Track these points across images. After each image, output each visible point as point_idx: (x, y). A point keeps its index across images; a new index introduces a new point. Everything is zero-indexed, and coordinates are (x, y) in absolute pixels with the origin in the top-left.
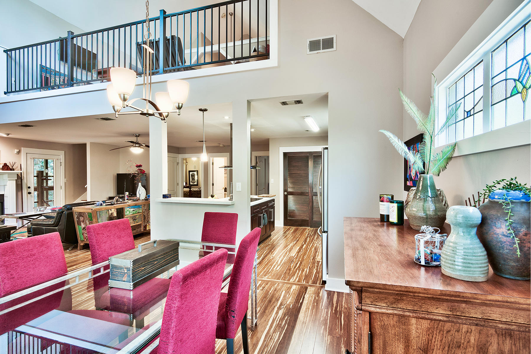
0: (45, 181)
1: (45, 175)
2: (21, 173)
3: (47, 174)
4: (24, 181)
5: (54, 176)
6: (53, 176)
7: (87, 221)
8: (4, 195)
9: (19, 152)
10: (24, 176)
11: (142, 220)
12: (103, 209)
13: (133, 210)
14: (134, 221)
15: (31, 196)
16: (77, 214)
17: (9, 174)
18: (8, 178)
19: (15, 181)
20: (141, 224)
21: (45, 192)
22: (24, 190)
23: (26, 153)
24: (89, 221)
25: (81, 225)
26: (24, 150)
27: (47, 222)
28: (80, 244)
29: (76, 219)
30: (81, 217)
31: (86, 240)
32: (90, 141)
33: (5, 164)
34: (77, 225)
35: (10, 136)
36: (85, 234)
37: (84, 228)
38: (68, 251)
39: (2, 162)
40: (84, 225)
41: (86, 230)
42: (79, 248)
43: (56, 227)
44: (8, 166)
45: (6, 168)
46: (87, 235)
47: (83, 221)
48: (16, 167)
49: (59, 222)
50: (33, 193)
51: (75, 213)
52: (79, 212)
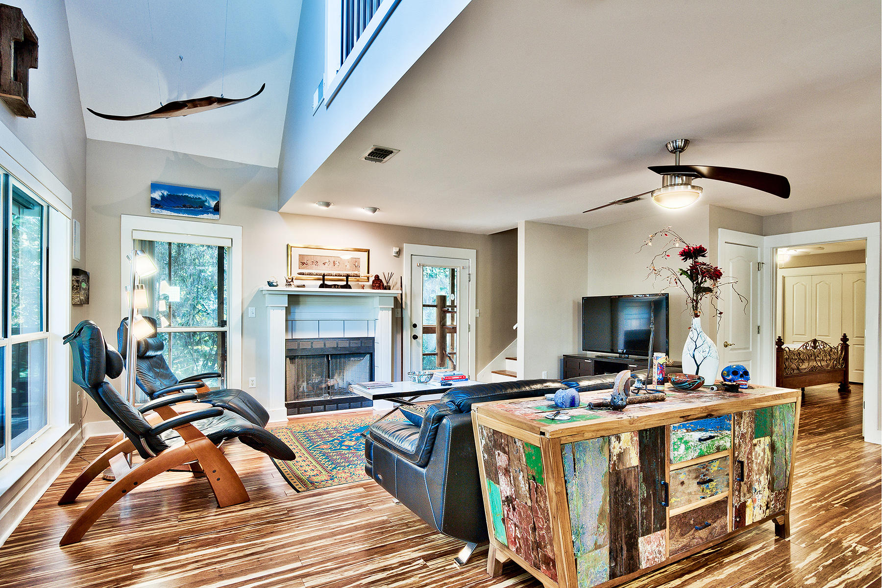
0: (450, 315)
1: (450, 305)
2: (401, 295)
3: (453, 301)
4: (407, 314)
7: (521, 477)
8: (374, 338)
9: (399, 253)
10: (406, 301)
11: (731, 481)
12: (587, 435)
13: (700, 440)
14: (704, 486)
15: (418, 343)
16: (484, 433)
17: (381, 296)
18: (379, 305)
19: (391, 311)
20: (724, 501)
21: (449, 336)
22: (406, 331)
23: (411, 255)
24: (529, 479)
25: (499, 484)
26: (408, 248)
27: (400, 443)
28: (494, 551)
29: (484, 456)
30: (501, 454)
31: (514, 549)
32: (524, 221)
33: (377, 277)
34: (485, 477)
35: (377, 217)
36: (513, 527)
37: (509, 500)
38: (455, 565)
39: (373, 274)
40: (509, 488)
41: (514, 509)
42: (490, 567)
43: (423, 467)
44: (381, 281)
45: (378, 283)
46: (518, 531)
47: (505, 469)
48: (394, 282)
49: (430, 452)
50: (420, 337)
51: (480, 431)
52: (495, 432)
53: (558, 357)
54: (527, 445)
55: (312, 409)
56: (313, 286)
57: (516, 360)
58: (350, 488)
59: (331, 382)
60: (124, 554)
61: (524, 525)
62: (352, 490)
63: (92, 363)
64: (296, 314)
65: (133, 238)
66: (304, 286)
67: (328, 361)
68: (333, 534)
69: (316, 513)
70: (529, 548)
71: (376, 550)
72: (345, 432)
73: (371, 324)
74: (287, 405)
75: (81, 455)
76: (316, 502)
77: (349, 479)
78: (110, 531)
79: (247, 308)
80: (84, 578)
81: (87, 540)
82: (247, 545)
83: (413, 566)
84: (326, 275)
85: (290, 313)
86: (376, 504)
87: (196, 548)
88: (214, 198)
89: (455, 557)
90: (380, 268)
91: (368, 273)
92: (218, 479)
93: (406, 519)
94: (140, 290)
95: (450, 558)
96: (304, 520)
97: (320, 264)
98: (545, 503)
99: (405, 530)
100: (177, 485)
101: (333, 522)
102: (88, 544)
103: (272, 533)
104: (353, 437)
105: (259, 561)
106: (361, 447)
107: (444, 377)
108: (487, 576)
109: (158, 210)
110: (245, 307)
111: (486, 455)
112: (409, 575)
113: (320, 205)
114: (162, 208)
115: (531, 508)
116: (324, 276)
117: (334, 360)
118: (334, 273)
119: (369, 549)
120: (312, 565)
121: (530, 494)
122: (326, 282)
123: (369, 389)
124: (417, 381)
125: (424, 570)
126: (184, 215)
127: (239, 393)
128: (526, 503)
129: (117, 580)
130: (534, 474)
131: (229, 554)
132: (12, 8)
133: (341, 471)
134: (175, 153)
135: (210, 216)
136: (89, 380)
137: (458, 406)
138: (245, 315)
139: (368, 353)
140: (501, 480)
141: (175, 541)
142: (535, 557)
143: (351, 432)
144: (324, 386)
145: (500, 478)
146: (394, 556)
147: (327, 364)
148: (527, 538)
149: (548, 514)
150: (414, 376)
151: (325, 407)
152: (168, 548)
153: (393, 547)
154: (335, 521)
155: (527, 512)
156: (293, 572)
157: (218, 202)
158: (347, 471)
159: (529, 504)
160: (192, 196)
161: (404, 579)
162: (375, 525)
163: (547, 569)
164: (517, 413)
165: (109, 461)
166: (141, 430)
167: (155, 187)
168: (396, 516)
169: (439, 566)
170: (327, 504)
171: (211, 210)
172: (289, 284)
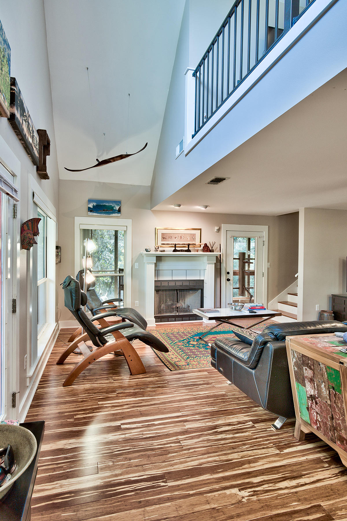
0: (247, 264)
1: (248, 258)
2: (220, 255)
3: (249, 256)
4: (223, 265)
5: (256, 259)
6: (254, 259)
7: (323, 386)
8: (204, 280)
9: (219, 230)
10: (223, 258)
15: (230, 283)
16: (295, 355)
17: (208, 256)
18: (207, 261)
19: (214, 265)
21: (246, 277)
22: (223, 276)
23: (227, 231)
24: (329, 388)
25: (305, 387)
26: (224, 227)
27: (237, 353)
28: (300, 425)
29: (294, 369)
30: (308, 369)
31: (315, 427)
32: (304, 208)
33: (206, 245)
34: (295, 380)
35: (208, 210)
36: (315, 414)
37: (312, 398)
38: (272, 429)
39: (203, 243)
40: (313, 390)
41: (316, 403)
42: (296, 434)
43: (253, 369)
44: (208, 247)
45: (206, 248)
46: (319, 417)
47: (310, 379)
48: (216, 247)
49: (258, 361)
50: (232, 280)
51: (292, 353)
52: (303, 356)
53: (328, 295)
54: (328, 368)
55: (168, 319)
56: (169, 251)
57: (297, 295)
58: (200, 371)
59: (178, 305)
60: (92, 395)
61: (324, 414)
62: (201, 373)
63: (76, 299)
64: (160, 266)
65: (80, 228)
66: (164, 251)
67: (177, 293)
68: (195, 399)
69: (183, 385)
70: (327, 429)
71: (222, 412)
72: (190, 335)
73: (202, 272)
74: (155, 317)
75: (60, 338)
76: (182, 378)
77: (198, 365)
78: (83, 382)
79: (134, 264)
80: (78, 405)
81: (74, 385)
82: (151, 399)
83: (246, 425)
84: (177, 245)
85: (157, 266)
86: (217, 383)
87: (126, 396)
88: (118, 205)
89: (272, 423)
90: (207, 239)
91: (200, 242)
92: (131, 360)
93: (236, 395)
94: (89, 258)
95: (269, 424)
96: (178, 388)
97: (173, 238)
98: (342, 405)
99: (237, 402)
100: (108, 360)
101: (194, 392)
102: (75, 387)
103: (162, 393)
104: (194, 339)
105: (159, 409)
106: (201, 346)
107: (250, 307)
108: (295, 439)
109: (92, 213)
110: (133, 262)
111: (296, 369)
112: (245, 430)
113: (175, 206)
114: (93, 212)
115: (331, 406)
116: (175, 245)
117: (180, 292)
118: (181, 243)
119: (218, 411)
120: (187, 416)
121: (330, 397)
122: (177, 248)
123: (205, 313)
124: (234, 309)
125: (254, 429)
126: (104, 215)
127: (132, 310)
128: (326, 402)
129: (92, 408)
130: (334, 386)
131: (143, 402)
132: (43, 130)
133: (192, 360)
134: (99, 183)
135: (116, 215)
136: (75, 308)
137: (276, 336)
138: (133, 267)
139: (200, 289)
140: (307, 385)
141: (115, 391)
142: (332, 435)
143: (193, 336)
144: (174, 307)
145: (306, 383)
146: (234, 417)
147: (177, 295)
148: (326, 423)
149: (344, 412)
150: (232, 306)
151: (175, 319)
152: (112, 395)
153: (232, 412)
154: (195, 391)
155: (327, 407)
156: (178, 418)
157: (120, 207)
158: (195, 360)
159: (329, 402)
160: (107, 204)
161: (242, 432)
162: (219, 397)
163: (341, 444)
164: (319, 345)
165: (78, 345)
166: (97, 333)
167: (90, 201)
168: (230, 392)
169: (262, 428)
170: (188, 379)
171: (116, 211)
172: (156, 250)
